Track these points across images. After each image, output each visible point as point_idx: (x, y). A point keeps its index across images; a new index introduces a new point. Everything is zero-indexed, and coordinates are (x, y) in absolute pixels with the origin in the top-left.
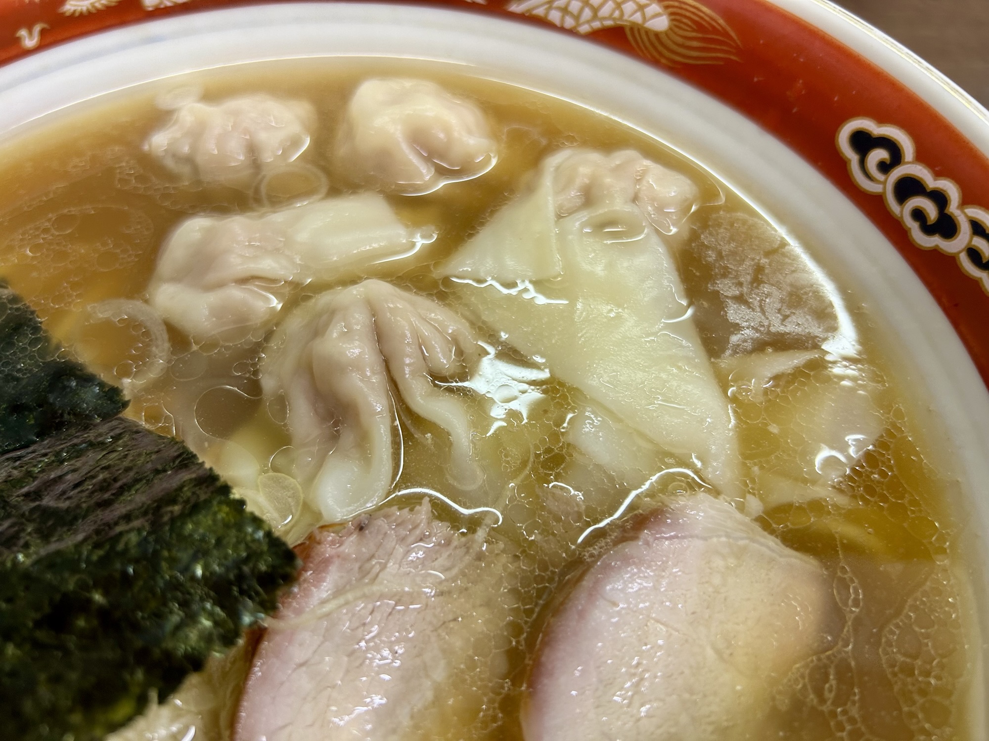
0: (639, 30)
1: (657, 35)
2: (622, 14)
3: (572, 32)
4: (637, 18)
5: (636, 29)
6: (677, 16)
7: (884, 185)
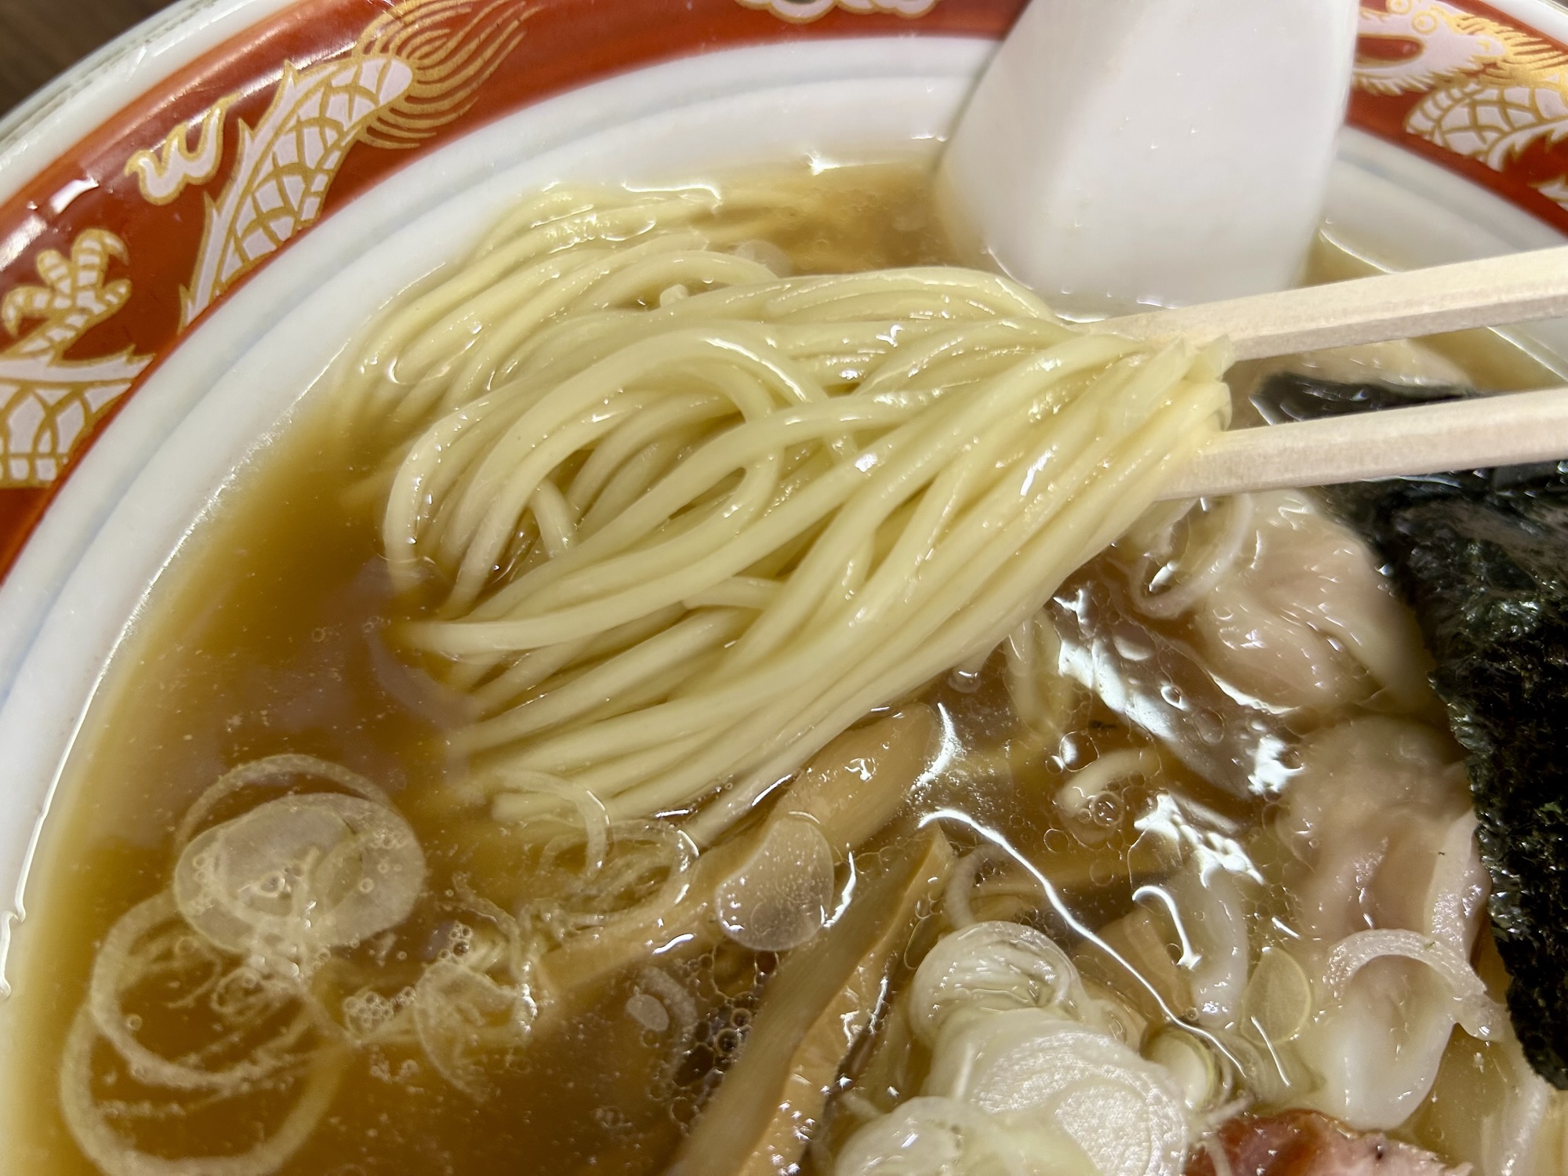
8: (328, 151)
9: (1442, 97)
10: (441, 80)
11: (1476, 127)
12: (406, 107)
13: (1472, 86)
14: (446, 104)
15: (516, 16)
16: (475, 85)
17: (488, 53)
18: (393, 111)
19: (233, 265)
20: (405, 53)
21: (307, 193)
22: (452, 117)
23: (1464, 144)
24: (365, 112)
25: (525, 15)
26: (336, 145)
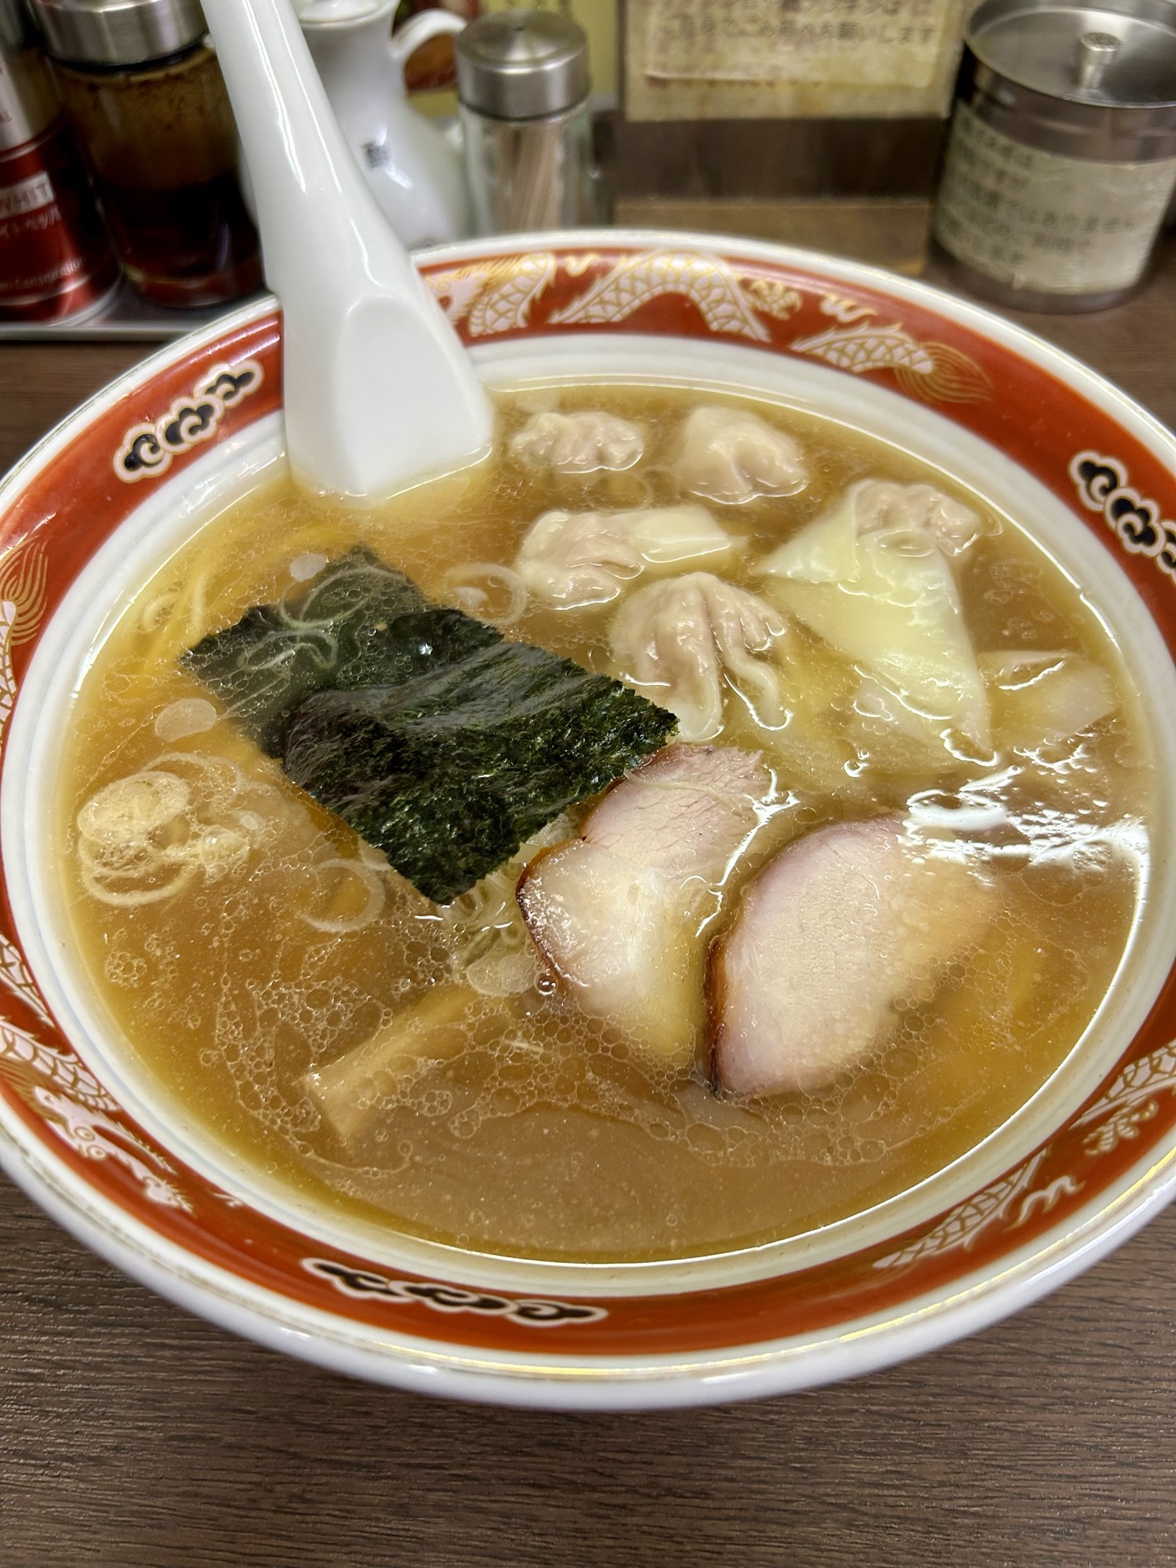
0: (906, 372)
1: (922, 377)
2: (892, 357)
3: (847, 371)
4: (906, 361)
5: (904, 371)
6: (941, 362)
7: (1104, 505)
8: (3, 658)
9: (476, 313)
10: (28, 599)
11: (501, 315)
12: (21, 620)
13: (486, 300)
14: (35, 609)
15: (39, 552)
16: (42, 593)
17: (38, 575)
18: (17, 624)
20: (6, 597)
21: (7, 680)
22: (42, 612)
23: (502, 325)
24: (7, 632)
25: (43, 549)
26: (5, 653)
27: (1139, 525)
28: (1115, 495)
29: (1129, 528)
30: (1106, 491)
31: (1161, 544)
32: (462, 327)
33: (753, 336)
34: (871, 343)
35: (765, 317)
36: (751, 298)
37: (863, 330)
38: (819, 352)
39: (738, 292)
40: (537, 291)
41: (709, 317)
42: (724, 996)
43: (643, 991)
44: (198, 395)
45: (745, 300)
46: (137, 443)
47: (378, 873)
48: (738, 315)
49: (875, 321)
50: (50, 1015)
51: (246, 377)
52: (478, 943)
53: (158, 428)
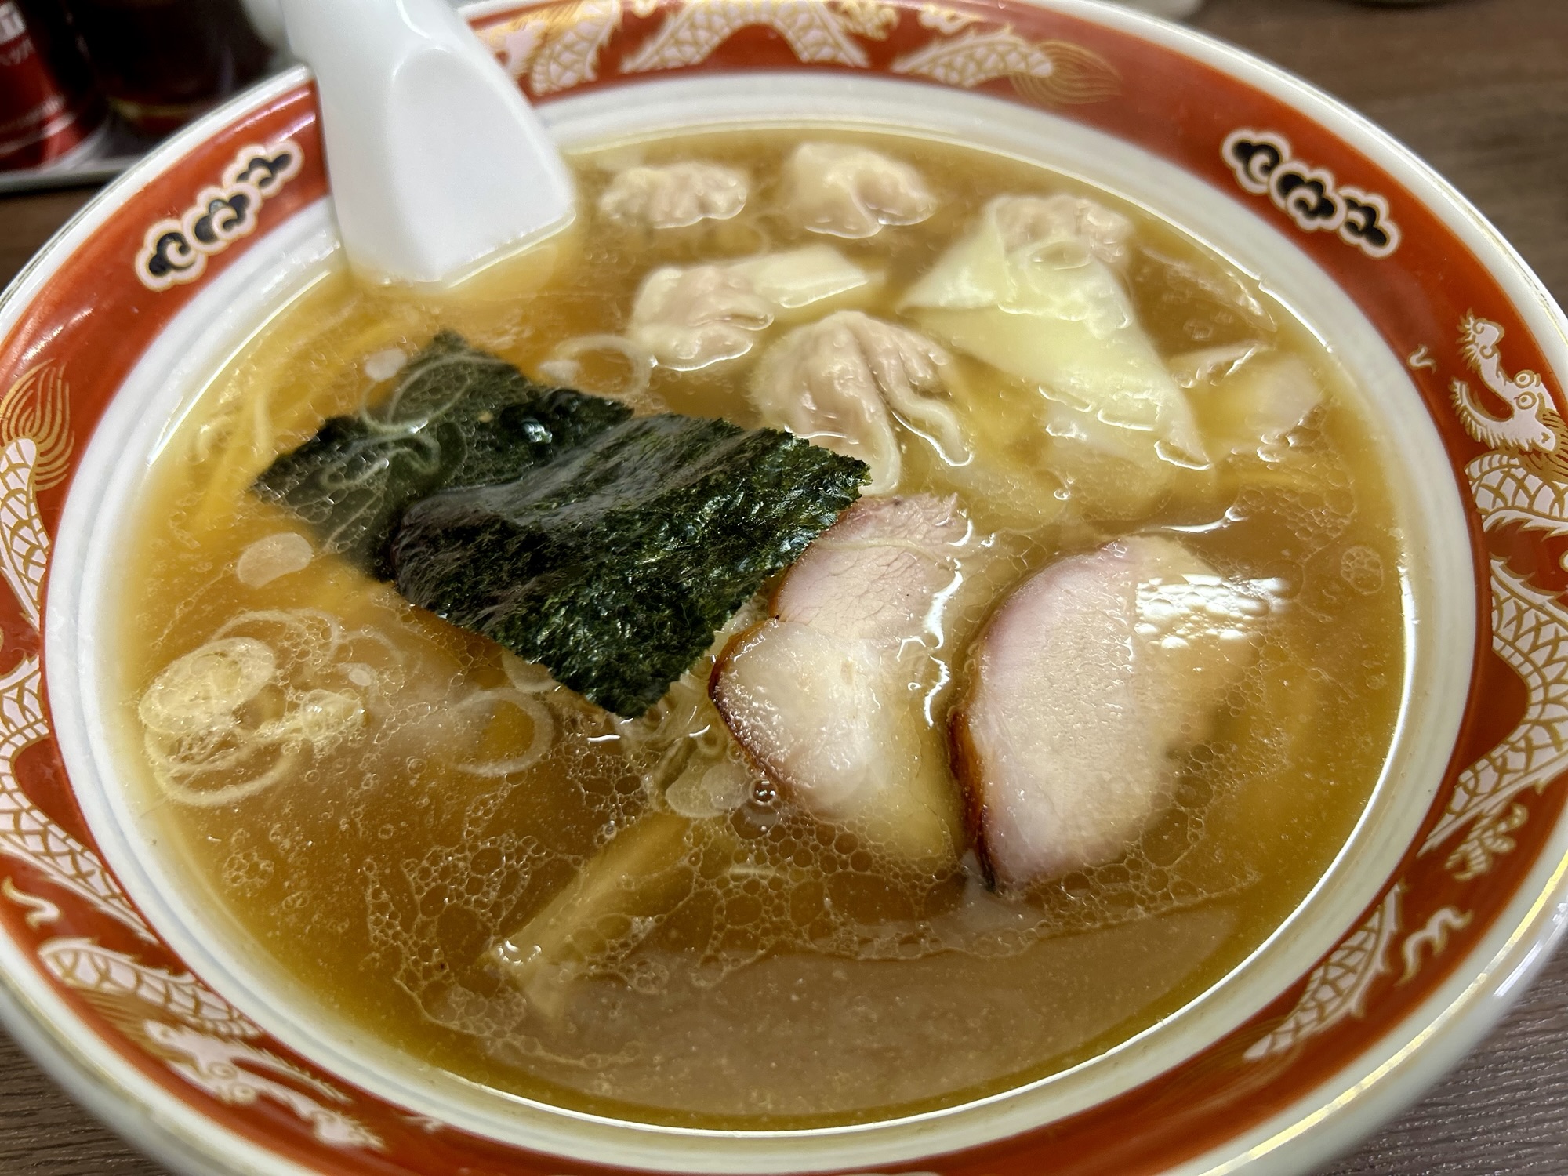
0: (1023, 78)
1: (1042, 81)
2: (1006, 65)
3: (957, 87)
4: (1022, 67)
5: (1021, 78)
6: (1061, 60)
7: (1269, 184)
8: (27, 506)
9: (538, 68)
10: (49, 434)
11: (566, 68)
12: (44, 460)
13: (547, 52)
14: (61, 445)
15: (56, 377)
16: (67, 426)
17: (59, 405)
18: (40, 465)
19: (34, 590)
20: (21, 434)
21: (36, 534)
22: (69, 450)
23: (569, 79)
24: (28, 475)
25: (61, 374)
26: (28, 500)
27: (1312, 198)
28: (1279, 172)
29: (1302, 204)
30: (1267, 169)
31: (1342, 214)
32: (524, 83)
33: (849, 62)
34: (980, 52)
35: (860, 39)
36: (841, 20)
37: (970, 39)
38: (924, 70)
39: (827, 15)
40: (604, 36)
41: (798, 46)
42: (978, 773)
43: (880, 784)
44: (229, 185)
45: (836, 24)
46: (161, 243)
47: (536, 696)
48: (830, 40)
49: (981, 28)
50: (151, 929)
51: (281, 161)
52: (672, 760)
53: (185, 224)
